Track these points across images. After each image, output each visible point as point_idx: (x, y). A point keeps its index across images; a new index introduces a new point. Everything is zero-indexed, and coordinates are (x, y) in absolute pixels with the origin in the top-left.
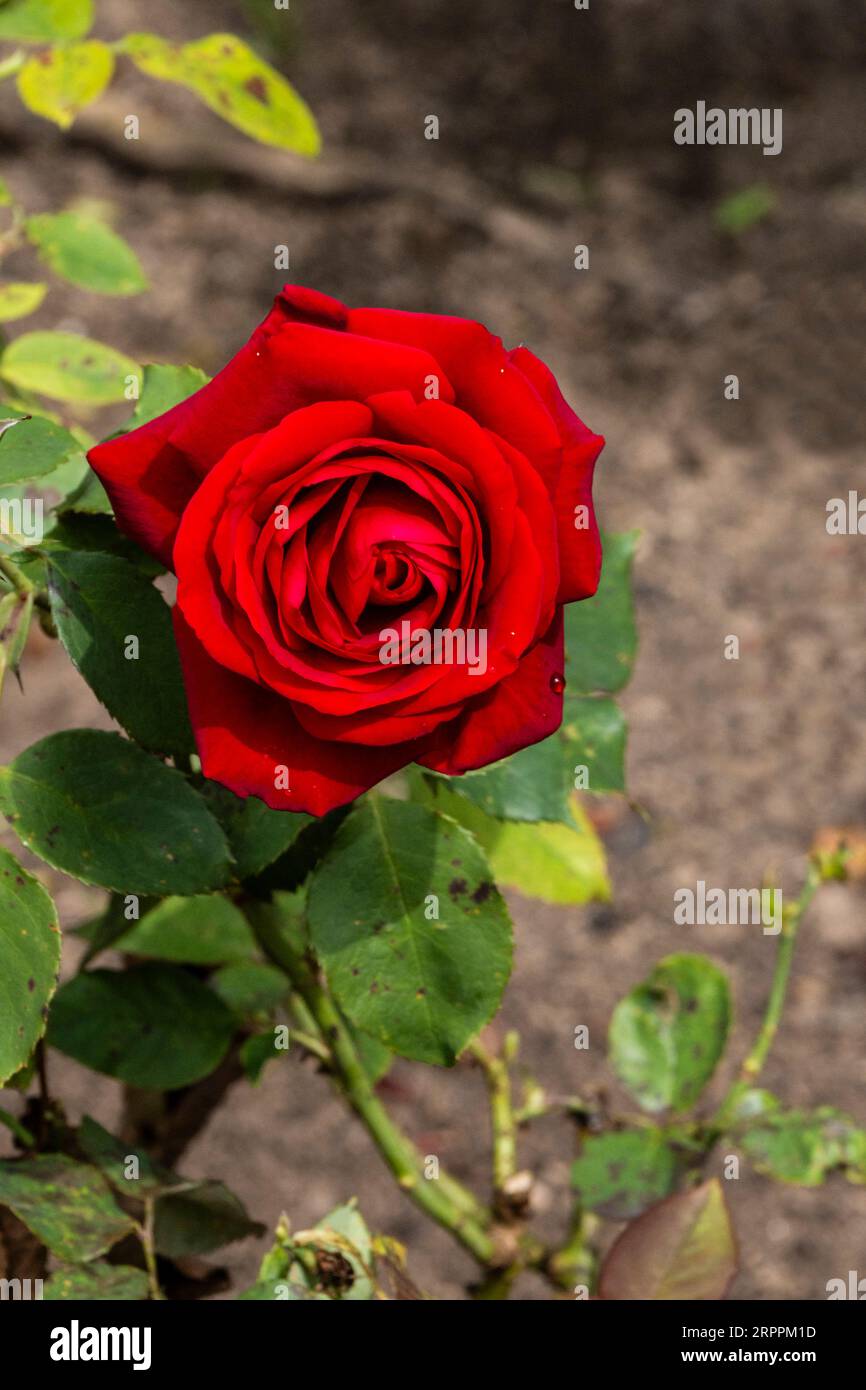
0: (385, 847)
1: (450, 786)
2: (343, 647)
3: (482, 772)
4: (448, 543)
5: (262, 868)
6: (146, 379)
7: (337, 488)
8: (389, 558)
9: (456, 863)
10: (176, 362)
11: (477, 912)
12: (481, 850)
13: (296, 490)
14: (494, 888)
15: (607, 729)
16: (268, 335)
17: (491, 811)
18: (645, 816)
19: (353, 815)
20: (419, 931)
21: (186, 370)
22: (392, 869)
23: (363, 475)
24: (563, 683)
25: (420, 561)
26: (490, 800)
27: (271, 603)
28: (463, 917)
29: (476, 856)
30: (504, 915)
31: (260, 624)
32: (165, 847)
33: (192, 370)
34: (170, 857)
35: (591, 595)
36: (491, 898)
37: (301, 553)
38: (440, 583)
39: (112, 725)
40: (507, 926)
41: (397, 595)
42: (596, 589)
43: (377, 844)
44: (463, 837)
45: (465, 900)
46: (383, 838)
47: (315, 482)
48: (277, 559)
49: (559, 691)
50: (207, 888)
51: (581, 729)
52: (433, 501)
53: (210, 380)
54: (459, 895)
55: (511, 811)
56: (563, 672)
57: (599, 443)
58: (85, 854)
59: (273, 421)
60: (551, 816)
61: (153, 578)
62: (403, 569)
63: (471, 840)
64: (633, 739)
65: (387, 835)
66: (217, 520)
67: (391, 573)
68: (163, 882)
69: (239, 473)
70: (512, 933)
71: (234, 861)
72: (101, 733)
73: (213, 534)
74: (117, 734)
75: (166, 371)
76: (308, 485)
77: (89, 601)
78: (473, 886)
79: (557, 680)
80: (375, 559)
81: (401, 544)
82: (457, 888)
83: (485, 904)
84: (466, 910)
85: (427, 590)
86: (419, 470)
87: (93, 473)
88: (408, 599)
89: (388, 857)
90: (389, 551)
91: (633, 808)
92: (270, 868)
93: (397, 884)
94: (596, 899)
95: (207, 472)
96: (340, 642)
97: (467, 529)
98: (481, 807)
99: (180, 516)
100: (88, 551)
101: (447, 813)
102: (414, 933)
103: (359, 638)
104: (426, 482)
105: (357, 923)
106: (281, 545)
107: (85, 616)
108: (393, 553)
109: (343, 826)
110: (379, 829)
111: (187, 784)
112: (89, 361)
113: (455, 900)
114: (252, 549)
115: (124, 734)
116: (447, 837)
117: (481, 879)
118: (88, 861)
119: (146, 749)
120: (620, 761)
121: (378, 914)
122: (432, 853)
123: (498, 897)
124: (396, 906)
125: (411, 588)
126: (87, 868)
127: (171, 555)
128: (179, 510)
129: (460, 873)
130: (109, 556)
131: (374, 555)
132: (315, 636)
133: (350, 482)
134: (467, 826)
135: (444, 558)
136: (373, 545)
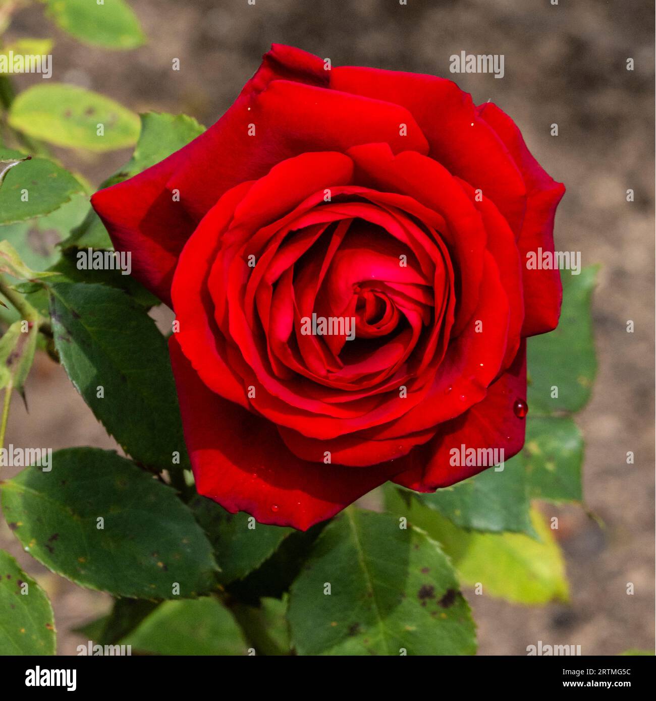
0: (361, 556)
1: (421, 501)
2: (327, 378)
3: (450, 488)
4: (422, 282)
5: (247, 573)
6: (144, 126)
7: (321, 231)
8: (368, 296)
9: (425, 570)
10: (172, 111)
11: (443, 615)
12: (448, 559)
13: (284, 234)
14: (460, 594)
15: (567, 446)
16: (258, 91)
17: (459, 522)
18: (601, 524)
19: (331, 526)
20: (390, 632)
21: (181, 119)
22: (367, 576)
23: (346, 220)
24: (526, 408)
25: (398, 300)
26: (458, 513)
27: (261, 337)
28: (431, 620)
29: (443, 565)
30: (468, 619)
31: (250, 355)
32: (156, 555)
33: (187, 118)
34: (160, 564)
35: (552, 329)
36: (457, 603)
37: (288, 292)
38: (415, 318)
39: (110, 444)
40: (471, 628)
41: (376, 330)
42: (557, 323)
43: (353, 552)
44: (432, 546)
45: (433, 605)
46: (359, 548)
47: (302, 226)
48: (266, 297)
49: (522, 415)
50: (193, 593)
51: (542, 445)
52: (409, 244)
53: (203, 129)
54: (427, 600)
55: (477, 522)
56: (526, 399)
57: (559, 190)
58: (82, 560)
59: (262, 170)
60: (513, 527)
61: (149, 309)
62: (381, 307)
63: (439, 551)
64: (590, 453)
65: (362, 544)
66: (211, 261)
67: (370, 309)
68: (153, 586)
69: (232, 218)
70: (475, 636)
71: (220, 570)
72: (100, 451)
73: (208, 273)
74: (114, 452)
75: (163, 118)
76: (295, 229)
77: (89, 329)
78: (440, 592)
79: (520, 406)
80: (356, 296)
81: (380, 283)
82: (426, 593)
83: (452, 608)
84: (434, 613)
85: (403, 324)
86: (397, 216)
87: (94, 212)
88: (385, 334)
89: (362, 564)
90: (369, 289)
91: (590, 516)
92: (255, 574)
93: (370, 590)
94: (556, 600)
95: (202, 216)
96: (323, 372)
97: (440, 270)
98: (450, 519)
99: (177, 256)
100: (87, 282)
101: (417, 525)
102: (385, 633)
103: (341, 368)
104: (402, 226)
105: (334, 624)
106: (270, 284)
107: (85, 343)
108: (372, 291)
109: (321, 535)
110: (355, 539)
111: (177, 499)
112: (90, 111)
113: (424, 604)
114: (244, 289)
115: (121, 452)
116: (417, 547)
117: (448, 586)
118: (84, 567)
119: (140, 465)
120: (579, 474)
121: (353, 617)
122: (406, 562)
123: (463, 601)
124: (369, 609)
125: (388, 324)
126: (83, 572)
127: (169, 289)
128: (176, 251)
129: (428, 580)
130: (108, 288)
131: (355, 293)
132: (301, 367)
133: (334, 226)
134: (435, 538)
135: (419, 296)
136: (354, 284)
